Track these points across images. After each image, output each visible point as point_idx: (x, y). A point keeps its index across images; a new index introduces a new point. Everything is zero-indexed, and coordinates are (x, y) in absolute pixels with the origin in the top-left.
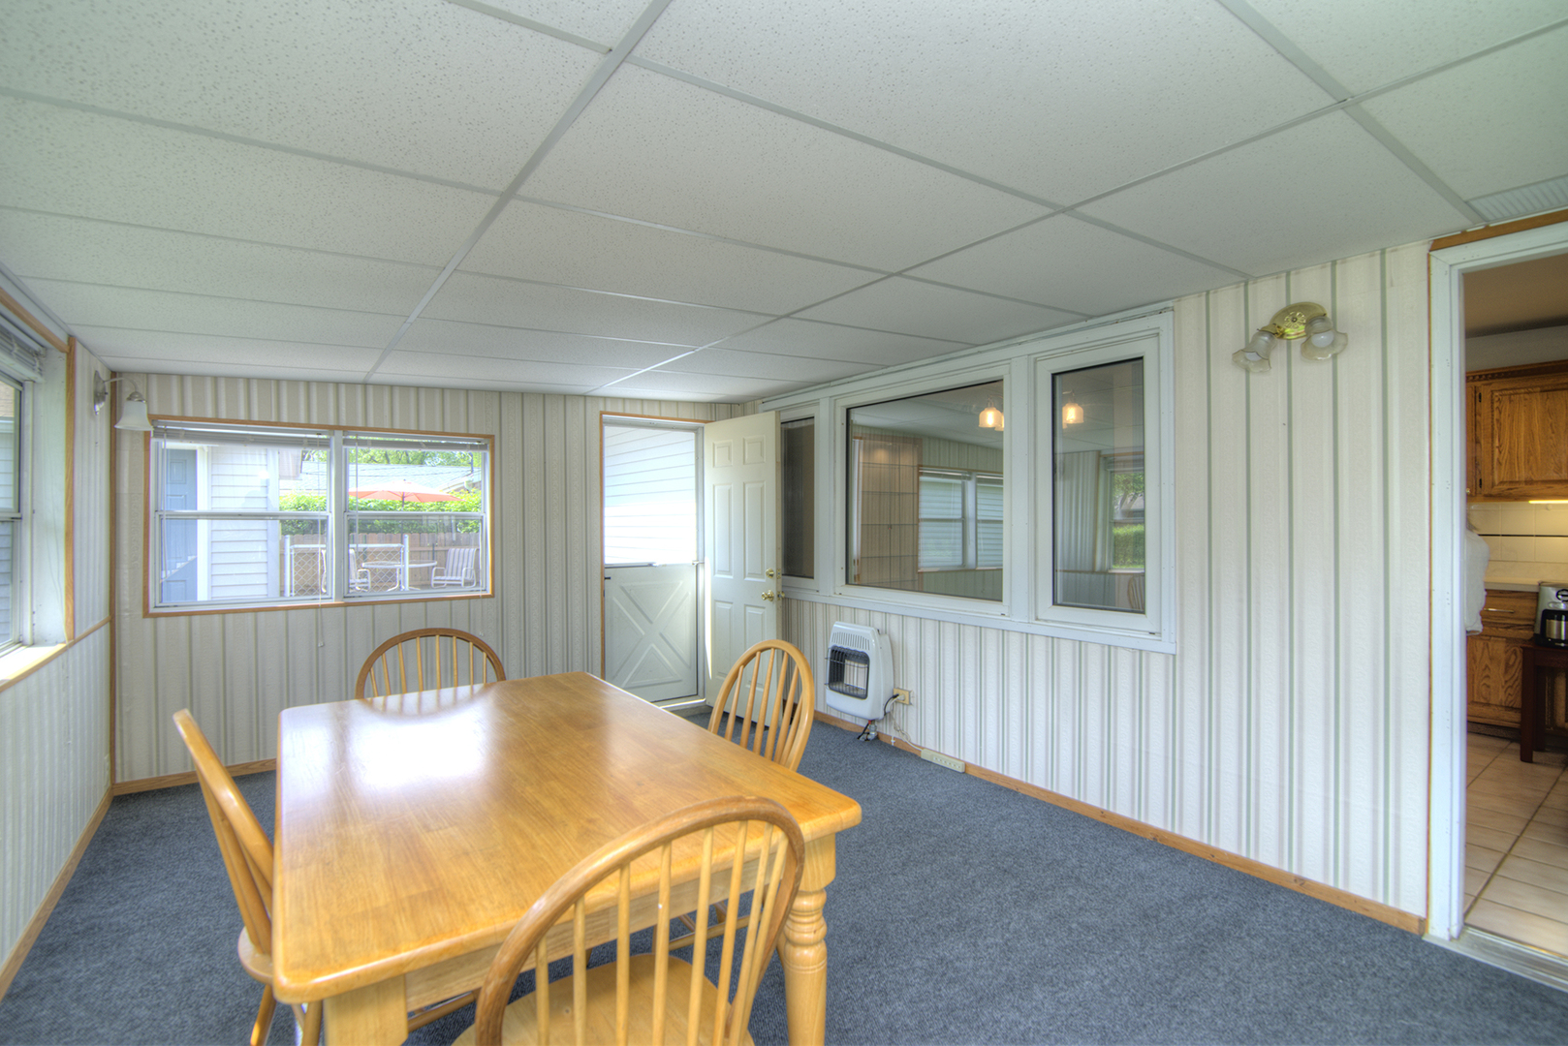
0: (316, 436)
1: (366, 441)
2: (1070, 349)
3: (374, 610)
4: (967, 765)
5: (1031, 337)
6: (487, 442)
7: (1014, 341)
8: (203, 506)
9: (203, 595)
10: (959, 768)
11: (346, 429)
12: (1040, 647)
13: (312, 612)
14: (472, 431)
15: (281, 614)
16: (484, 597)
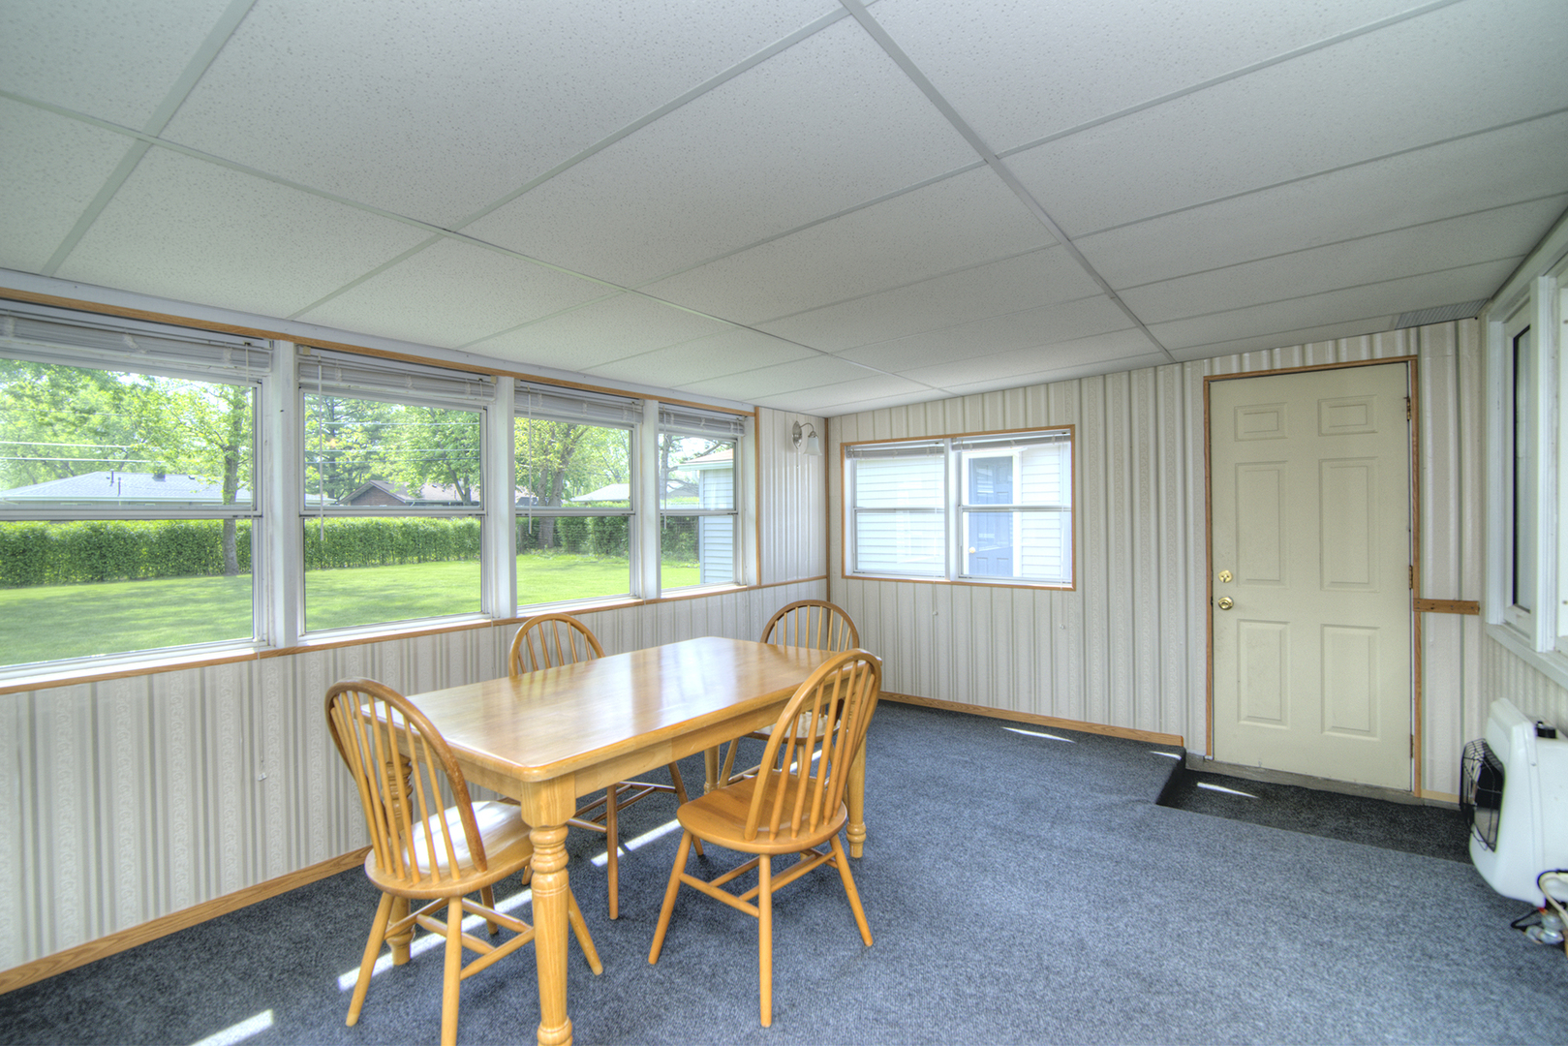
0: (934, 445)
1: (968, 445)
3: (971, 591)
6: (1069, 432)
8: (1017, 502)
9: (1017, 573)
11: (953, 437)
13: (930, 586)
14: (1052, 424)
15: (911, 584)
16: (1064, 589)
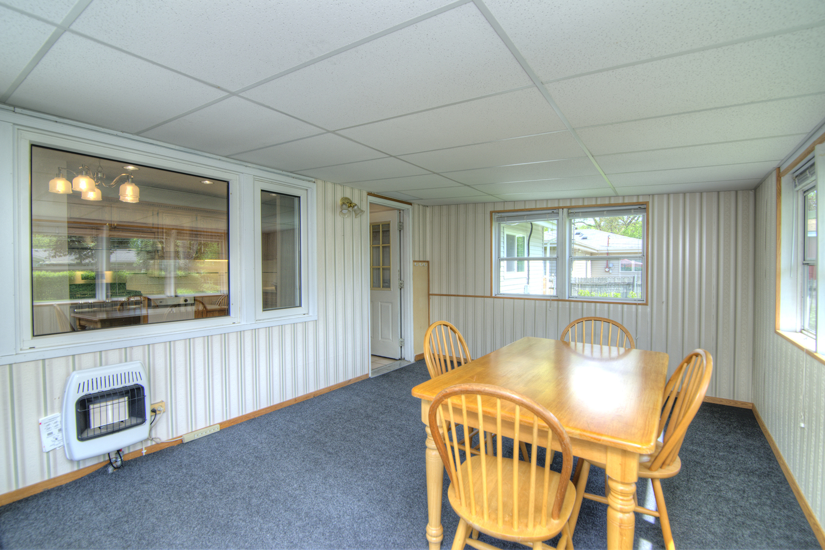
2: (272, 181)
4: (221, 424)
5: (254, 166)
7: (244, 164)
10: (217, 429)
12: (262, 334)
